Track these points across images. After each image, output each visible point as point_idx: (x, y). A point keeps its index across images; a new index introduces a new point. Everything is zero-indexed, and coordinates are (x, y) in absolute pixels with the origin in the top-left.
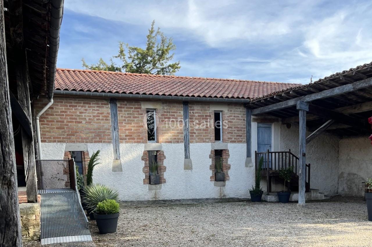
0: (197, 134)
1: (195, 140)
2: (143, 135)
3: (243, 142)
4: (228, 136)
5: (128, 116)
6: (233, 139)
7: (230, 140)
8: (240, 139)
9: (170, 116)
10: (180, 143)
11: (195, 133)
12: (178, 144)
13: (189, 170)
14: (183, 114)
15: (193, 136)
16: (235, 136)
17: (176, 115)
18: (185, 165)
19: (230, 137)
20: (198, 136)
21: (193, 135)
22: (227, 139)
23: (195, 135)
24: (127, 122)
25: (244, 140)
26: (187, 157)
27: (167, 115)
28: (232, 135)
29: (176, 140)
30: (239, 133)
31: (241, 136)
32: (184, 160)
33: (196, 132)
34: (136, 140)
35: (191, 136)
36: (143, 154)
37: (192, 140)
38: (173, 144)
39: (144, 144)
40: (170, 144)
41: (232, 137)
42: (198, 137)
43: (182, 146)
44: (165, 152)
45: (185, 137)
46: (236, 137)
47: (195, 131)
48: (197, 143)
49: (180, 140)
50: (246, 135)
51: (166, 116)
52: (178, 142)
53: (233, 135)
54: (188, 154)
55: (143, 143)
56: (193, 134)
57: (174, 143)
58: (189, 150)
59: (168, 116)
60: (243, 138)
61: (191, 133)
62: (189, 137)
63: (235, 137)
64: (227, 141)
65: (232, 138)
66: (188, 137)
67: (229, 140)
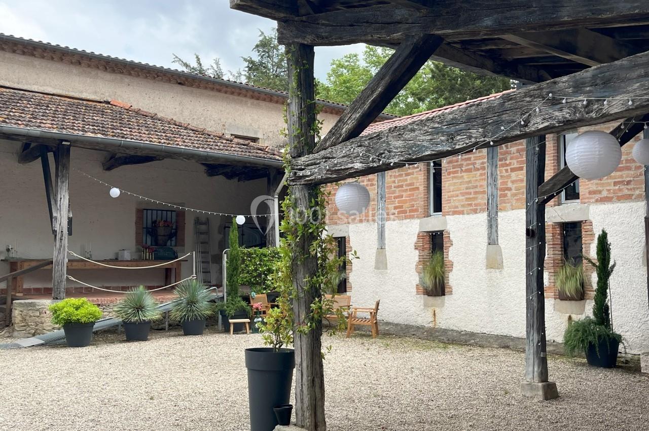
0: (513, 191)
1: (510, 204)
2: (418, 204)
3: (634, 197)
4: (589, 188)
5: (399, 173)
6: (605, 194)
7: (598, 196)
8: (626, 192)
9: (462, 163)
10: (480, 212)
11: (510, 189)
12: (475, 216)
13: (497, 270)
14: (486, 154)
15: (505, 195)
16: (609, 184)
17: (474, 157)
18: (488, 257)
19: (594, 188)
20: (515, 195)
21: (507, 194)
22: (588, 195)
23: (509, 193)
24: (397, 184)
25: (637, 192)
26: (492, 241)
27: (457, 161)
28: (602, 182)
29: (472, 208)
30: (621, 176)
31: (629, 183)
32: (485, 248)
33: (513, 186)
34: (408, 214)
35: (502, 196)
36: (416, 237)
37: (505, 205)
38: (466, 216)
39: (419, 220)
40: (461, 216)
41: (600, 188)
42: (516, 198)
43: (483, 217)
44: (451, 233)
45: (488, 200)
46: (612, 187)
47: (510, 185)
48: (514, 211)
49: (479, 208)
50: (643, 177)
51: (456, 164)
52: (475, 211)
53: (603, 184)
54: (495, 234)
55: (418, 217)
56: (506, 192)
57: (468, 214)
58: (497, 227)
59: (459, 163)
60: (634, 189)
61: (501, 190)
62: (497, 197)
63: (608, 188)
64: (586, 201)
65: (600, 192)
66: (495, 200)
67: (593, 196)
